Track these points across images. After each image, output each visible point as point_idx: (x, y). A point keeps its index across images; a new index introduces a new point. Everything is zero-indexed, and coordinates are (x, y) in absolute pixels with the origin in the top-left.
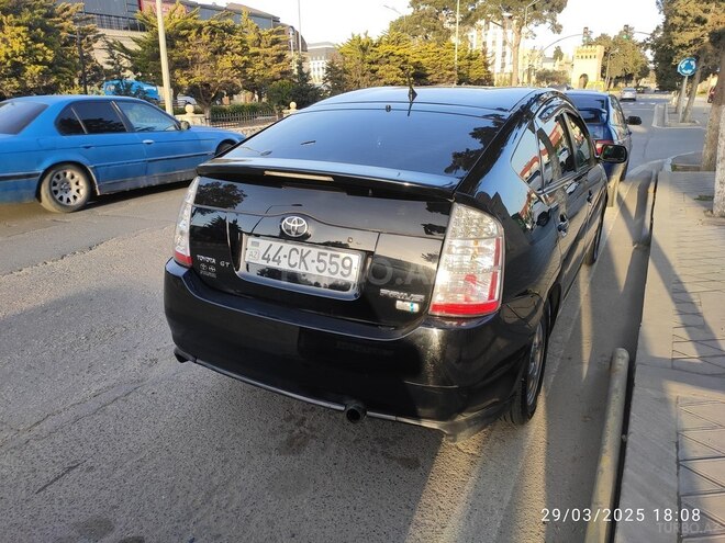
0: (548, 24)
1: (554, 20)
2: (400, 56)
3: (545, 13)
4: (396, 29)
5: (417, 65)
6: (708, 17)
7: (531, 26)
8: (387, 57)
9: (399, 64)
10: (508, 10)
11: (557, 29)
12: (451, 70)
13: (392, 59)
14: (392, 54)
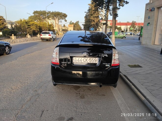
0: (64, 20)
1: (65, 19)
2: (36, 24)
3: (63, 18)
4: (31, 18)
5: (39, 26)
6: (95, 20)
7: (61, 20)
8: (32, 24)
9: (35, 26)
10: (55, 16)
11: (66, 21)
12: (47, 28)
13: (34, 25)
14: (34, 24)
